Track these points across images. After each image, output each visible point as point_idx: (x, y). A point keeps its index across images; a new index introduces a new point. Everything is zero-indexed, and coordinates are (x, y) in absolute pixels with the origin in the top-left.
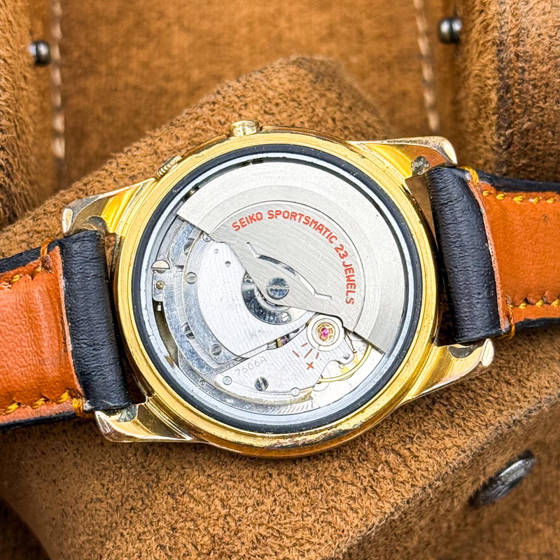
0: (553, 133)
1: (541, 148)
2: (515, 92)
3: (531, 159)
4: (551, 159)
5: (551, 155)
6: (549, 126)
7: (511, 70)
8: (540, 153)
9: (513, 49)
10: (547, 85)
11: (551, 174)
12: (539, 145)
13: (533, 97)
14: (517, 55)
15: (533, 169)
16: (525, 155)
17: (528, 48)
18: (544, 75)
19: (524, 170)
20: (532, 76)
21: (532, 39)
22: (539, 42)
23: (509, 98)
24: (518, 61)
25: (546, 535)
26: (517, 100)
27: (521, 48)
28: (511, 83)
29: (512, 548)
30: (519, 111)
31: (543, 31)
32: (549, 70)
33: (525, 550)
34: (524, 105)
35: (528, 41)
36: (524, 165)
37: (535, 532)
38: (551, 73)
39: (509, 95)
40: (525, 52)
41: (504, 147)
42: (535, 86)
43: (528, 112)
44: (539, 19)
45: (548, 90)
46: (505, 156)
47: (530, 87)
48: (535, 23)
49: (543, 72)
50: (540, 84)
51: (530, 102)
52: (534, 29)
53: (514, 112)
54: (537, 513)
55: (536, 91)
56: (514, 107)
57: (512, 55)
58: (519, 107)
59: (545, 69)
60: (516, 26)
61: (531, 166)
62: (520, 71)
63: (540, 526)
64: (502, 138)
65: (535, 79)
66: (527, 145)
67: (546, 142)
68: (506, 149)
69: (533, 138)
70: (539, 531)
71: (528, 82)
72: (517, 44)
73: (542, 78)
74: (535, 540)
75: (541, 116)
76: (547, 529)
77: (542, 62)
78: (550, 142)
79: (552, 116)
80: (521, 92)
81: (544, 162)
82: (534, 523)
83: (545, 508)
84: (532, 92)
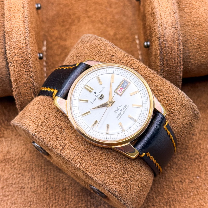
0: (174, 61)
1: (171, 65)
2: (164, 50)
3: (169, 68)
4: (174, 68)
5: (174, 67)
6: (173, 59)
7: (162, 44)
8: (171, 66)
9: (163, 39)
10: (172, 48)
11: (174, 72)
12: (171, 64)
13: (168, 51)
14: (164, 41)
15: (170, 71)
16: (168, 67)
17: (166, 38)
18: (171, 45)
19: (167, 71)
20: (168, 46)
21: (167, 36)
22: (169, 37)
23: (162, 52)
24: (164, 42)
25: (180, 176)
26: (164, 52)
27: (164, 39)
28: (162, 48)
29: (171, 180)
30: (165, 55)
31: (170, 34)
32: (172, 44)
33: (174, 180)
34: (166, 53)
35: (166, 36)
36: (167, 69)
37: (177, 176)
38: (173, 44)
39: (162, 51)
40: (166, 40)
41: (162, 65)
42: (169, 48)
43: (167, 55)
44: (169, 31)
45: (172, 49)
46: (162, 67)
47: (168, 48)
48: (168, 32)
49: (171, 44)
50: (170, 48)
51: (168, 52)
52: (168, 34)
53: (164, 55)
54: (177, 171)
55: (169, 49)
56: (164, 54)
57: (163, 40)
58: (165, 54)
59: (171, 43)
60: (163, 33)
61: (169, 70)
62: (165, 44)
63: (178, 174)
64: (161, 62)
65: (169, 46)
66: (168, 64)
67: (172, 63)
68: (163, 65)
69: (169, 62)
70: (178, 175)
71: (167, 47)
72: (163, 38)
73: (170, 46)
74: (177, 178)
75: (171, 56)
76: (180, 175)
77: (170, 42)
78: (174, 63)
79: (174, 56)
80: (165, 50)
81: (172, 69)
82: (176, 173)
83: (179, 169)
84: (168, 50)
